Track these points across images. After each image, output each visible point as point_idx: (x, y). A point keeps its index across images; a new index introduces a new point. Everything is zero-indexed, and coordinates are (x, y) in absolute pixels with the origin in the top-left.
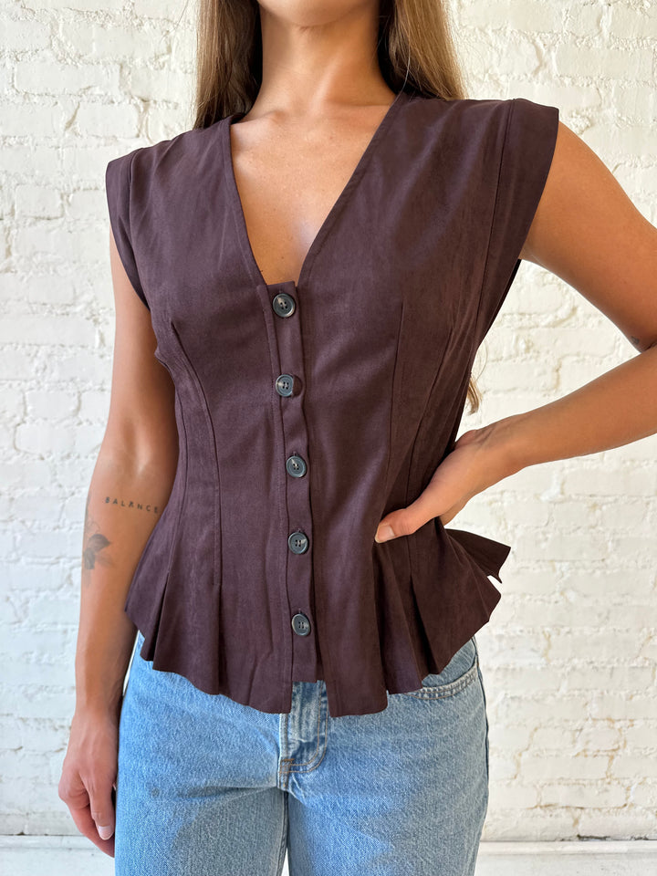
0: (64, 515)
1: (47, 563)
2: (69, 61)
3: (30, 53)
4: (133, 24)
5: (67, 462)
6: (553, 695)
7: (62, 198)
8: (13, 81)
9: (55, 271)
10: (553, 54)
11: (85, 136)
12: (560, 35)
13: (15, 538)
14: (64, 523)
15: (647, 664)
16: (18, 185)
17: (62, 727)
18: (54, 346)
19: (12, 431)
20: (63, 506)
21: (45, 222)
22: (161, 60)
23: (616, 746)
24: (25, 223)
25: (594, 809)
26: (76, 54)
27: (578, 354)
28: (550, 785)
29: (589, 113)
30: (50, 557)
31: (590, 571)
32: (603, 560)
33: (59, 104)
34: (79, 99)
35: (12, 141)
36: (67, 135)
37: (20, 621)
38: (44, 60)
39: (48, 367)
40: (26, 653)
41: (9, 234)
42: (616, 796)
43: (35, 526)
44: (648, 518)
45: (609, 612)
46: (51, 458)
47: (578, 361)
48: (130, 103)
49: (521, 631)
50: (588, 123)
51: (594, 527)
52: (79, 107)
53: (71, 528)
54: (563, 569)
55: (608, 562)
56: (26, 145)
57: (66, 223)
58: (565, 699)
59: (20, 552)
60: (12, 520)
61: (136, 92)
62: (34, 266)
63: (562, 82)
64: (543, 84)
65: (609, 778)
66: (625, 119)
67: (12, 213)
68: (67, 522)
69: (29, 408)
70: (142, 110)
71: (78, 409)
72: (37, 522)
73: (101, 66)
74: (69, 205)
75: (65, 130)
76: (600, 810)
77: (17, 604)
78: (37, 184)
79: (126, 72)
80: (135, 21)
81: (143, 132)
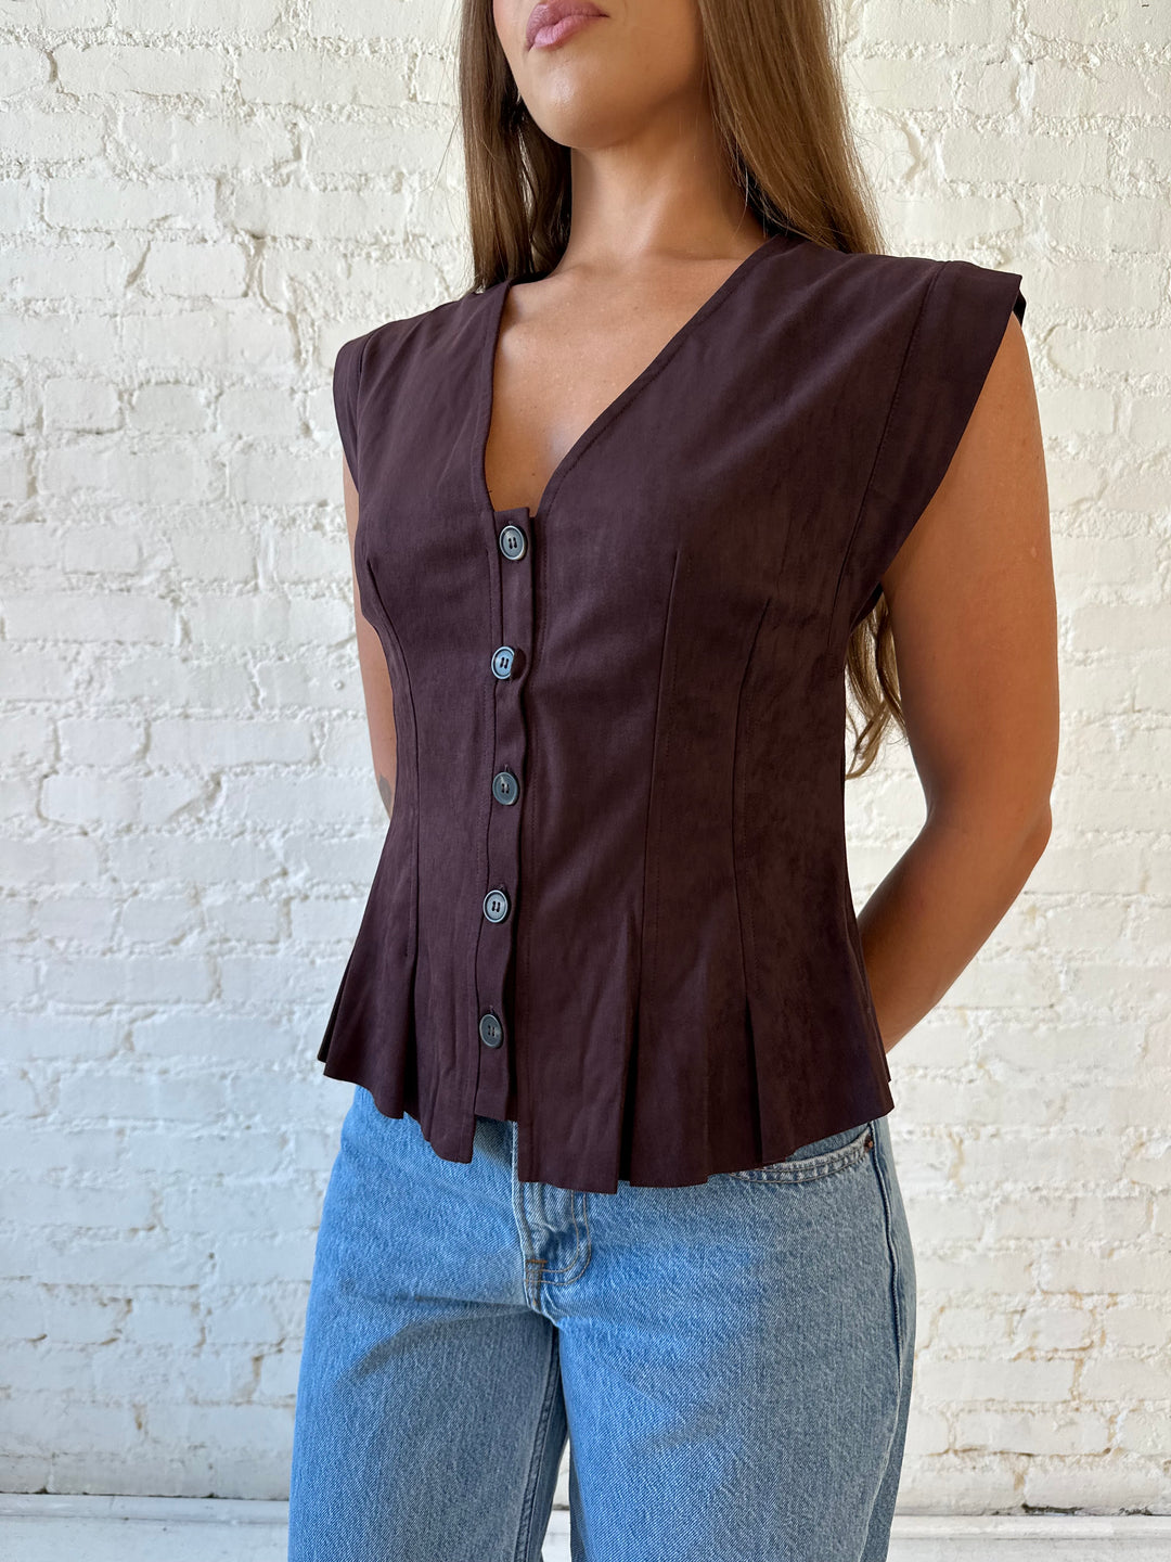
0: (120, 930)
1: (90, 1013)
2: (134, 175)
3: (70, 164)
4: (237, 114)
5: (126, 839)
6: (971, 1248)
7: (120, 397)
8: (42, 210)
9: (108, 518)
10: (938, 147)
11: (159, 296)
12: (948, 115)
13: (37, 970)
14: (119, 944)
15: (1136, 1193)
16: (49, 377)
17: (115, 1300)
18: (105, 644)
19: (35, 786)
20: (119, 915)
21: (91, 437)
22: (284, 171)
23: (1087, 1342)
24: (59, 440)
25: (1051, 1457)
26: (145, 166)
28: (970, 1411)
29: (1002, 241)
30: (95, 1002)
31: (1029, 1025)
32: (1052, 1006)
33: (116, 245)
34: (150, 236)
35: (38, 306)
36: (129, 296)
37: (44, 1114)
38: (93, 175)
39: (96, 677)
40: (55, 1170)
41: (33, 458)
42: (1090, 1434)
43: (71, 950)
44: (1128, 932)
45: (1065, 1098)
46: (100, 832)
48: (233, 241)
49: (910, 1133)
50: (999, 258)
51: (1033, 949)
52: (149, 249)
53: (131, 953)
54: (981, 1023)
55: (1059, 1009)
56: (62, 312)
57: (126, 440)
58: (992, 1255)
59: (45, 993)
60: (34, 939)
61: (245, 223)
62: (74, 511)
63: (954, 191)
64: (922, 194)
65: (1076, 1399)
66: (1063, 249)
67: (39, 423)
68: (126, 942)
69: (64, 749)
70: (253, 252)
71: (146, 748)
72: (75, 943)
73: (187, 182)
74: (133, 408)
75: (126, 287)
76: (1061, 1458)
77: (40, 1083)
78: (80, 376)
79: (226, 191)
80: (241, 108)
81: (253, 286)
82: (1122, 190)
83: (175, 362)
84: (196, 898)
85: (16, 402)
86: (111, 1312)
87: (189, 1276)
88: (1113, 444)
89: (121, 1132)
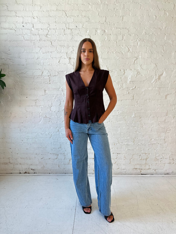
1: (55, 128)
3: (53, 52)
5: (58, 112)
6: (135, 149)
7: (58, 73)
8: (51, 56)
9: (57, 84)
10: (131, 49)
11: (61, 64)
12: (132, 46)
13: (50, 124)
15: (151, 144)
16: (51, 71)
18: (57, 95)
19: (50, 108)
20: (58, 119)
21: (55, 76)
22: (72, 52)
23: (147, 158)
24: (52, 77)
26: (60, 52)
28: (136, 165)
29: (137, 57)
31: (140, 128)
33: (57, 59)
35: (50, 64)
37: (51, 137)
38: (55, 53)
39: (56, 98)
40: (51, 143)
41: (50, 78)
42: (147, 167)
44: (149, 120)
45: (144, 135)
46: (56, 112)
47: (137, 95)
48: (68, 59)
49: (130, 138)
51: (140, 121)
52: (60, 59)
54: (136, 128)
55: (143, 127)
56: (52, 65)
57: (58, 77)
58: (137, 150)
59: (51, 126)
60: (50, 122)
61: (69, 57)
62: (54, 83)
63: (132, 53)
65: (146, 164)
66: (142, 58)
67: (50, 75)
68: (58, 122)
69: (53, 104)
70: (70, 59)
71: (60, 104)
72: (54, 122)
73: (63, 53)
75: (58, 63)
76: (145, 169)
77: (50, 135)
78: (54, 71)
79: (67, 54)
80: (68, 47)
81: (70, 63)
82: (148, 52)
83: (63, 69)
85: (48, 73)
86: (57, 156)
87: (64, 152)
88: (147, 75)
89: (58, 139)
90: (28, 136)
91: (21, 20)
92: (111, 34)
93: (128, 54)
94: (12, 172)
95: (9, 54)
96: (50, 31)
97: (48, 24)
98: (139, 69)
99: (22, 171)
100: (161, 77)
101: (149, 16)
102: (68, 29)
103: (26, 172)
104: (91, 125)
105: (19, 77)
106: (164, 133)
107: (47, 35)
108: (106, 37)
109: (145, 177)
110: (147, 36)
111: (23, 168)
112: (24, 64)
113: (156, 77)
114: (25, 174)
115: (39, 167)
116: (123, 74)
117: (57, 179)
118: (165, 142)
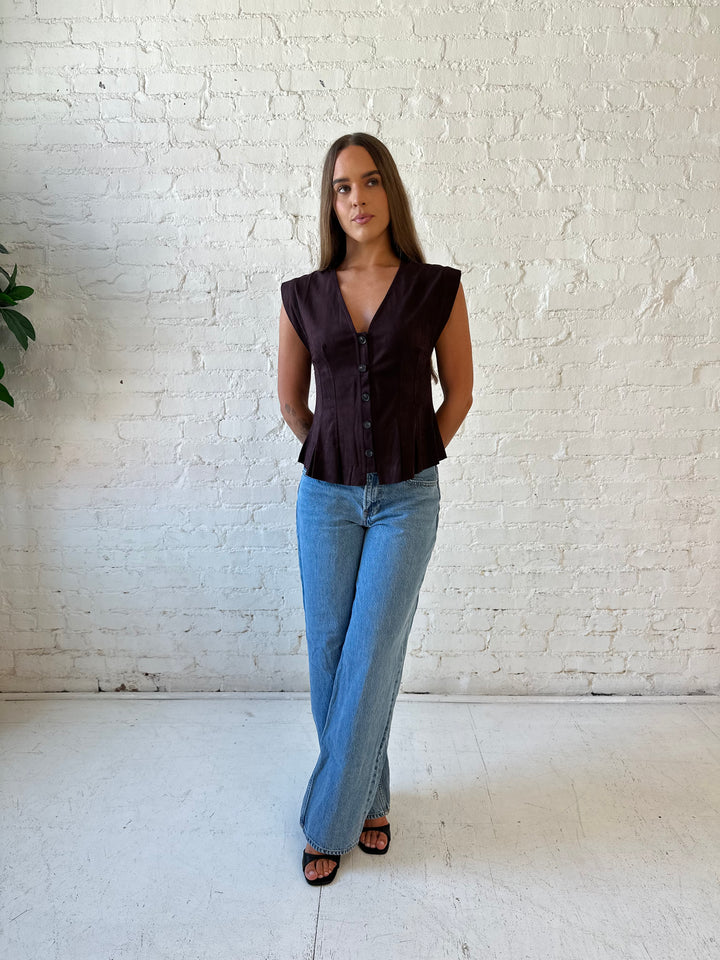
0: (249, 476)
1: (238, 508)
2: (250, 195)
3: (226, 191)
4: (287, 170)
5: (251, 443)
6: (568, 592)
7: (246, 278)
8: (216, 208)
9: (243, 324)
10: (549, 173)
11: (260, 240)
12: (553, 161)
13: (218, 492)
14: (249, 482)
15: (632, 570)
16: (220, 271)
17: (247, 615)
18: (242, 371)
19: (217, 424)
20: (249, 471)
21: (235, 293)
22: (305, 191)
23: (615, 628)
24: (224, 294)
25: (602, 674)
26: (254, 191)
27: (573, 363)
28: (570, 656)
29: (574, 208)
30: (240, 504)
31: (588, 506)
32: (597, 498)
33: (244, 221)
34: (256, 217)
35: (215, 244)
36: (249, 240)
37: (221, 546)
38: (235, 195)
39: (239, 383)
40: (225, 567)
41: (214, 302)
42: (617, 665)
43: (231, 484)
44: (627, 469)
46: (241, 440)
47: (573, 367)
48: (287, 218)
49: (544, 546)
50: (573, 215)
51: (589, 477)
52: (256, 222)
53: (253, 485)
54: (570, 505)
55: (600, 499)
56: (224, 246)
57: (248, 294)
58: (577, 594)
59: (222, 500)
60: (217, 481)
61: (290, 212)
62: (230, 321)
63: (556, 190)
64: (544, 192)
65: (611, 652)
66: (597, 210)
67: (217, 288)
68: (251, 481)
69: (227, 410)
70: (294, 222)
71: (258, 409)
72: (233, 481)
73: (269, 197)
74: (251, 282)
75: (248, 237)
76: (606, 674)
77: (220, 534)
78: (231, 270)
79: (284, 199)
80: (289, 168)
81: (295, 235)
82: (620, 187)
83: (266, 264)
84: (277, 465)
85: (208, 280)
86: (246, 620)
87: (275, 606)
88: (617, 284)
89: (249, 552)
90: (130, 541)
91: (92, 58)
92: (465, 113)
93: (540, 194)
94: (66, 685)
95: (44, 204)
96: (211, 102)
97: (205, 75)
98: (585, 258)
99: (108, 681)
100: (678, 293)
101: (628, 33)
102: (285, 93)
103: (123, 685)
104: (380, 492)
105: (86, 297)
106: (688, 526)
107: (199, 120)
108: (447, 127)
109: (608, 706)
110: (620, 117)
111: (113, 669)
112: (109, 245)
113: (654, 293)
114: (122, 695)
115: (175, 668)
116: (517, 280)
117: (250, 715)
118: (692, 563)
